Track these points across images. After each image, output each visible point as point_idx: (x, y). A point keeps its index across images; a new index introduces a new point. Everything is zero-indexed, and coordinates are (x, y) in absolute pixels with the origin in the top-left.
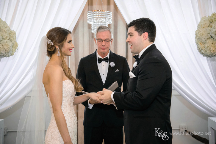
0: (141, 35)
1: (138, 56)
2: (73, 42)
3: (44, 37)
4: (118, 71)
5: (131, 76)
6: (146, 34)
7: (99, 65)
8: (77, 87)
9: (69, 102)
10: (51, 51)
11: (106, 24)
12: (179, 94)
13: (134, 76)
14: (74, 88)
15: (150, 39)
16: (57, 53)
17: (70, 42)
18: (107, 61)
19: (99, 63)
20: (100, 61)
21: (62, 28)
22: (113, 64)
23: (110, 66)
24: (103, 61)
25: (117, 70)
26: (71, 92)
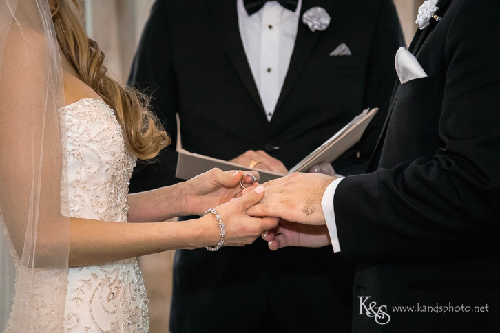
4: (347, 52)
5: (406, 71)
8: (137, 133)
9: (102, 210)
13: (420, 73)
14: (120, 139)
18: (288, 2)
19: (251, 12)
20: (256, 2)
22: (318, 18)
23: (302, 27)
24: (268, 5)
25: (342, 50)
26: (106, 158)
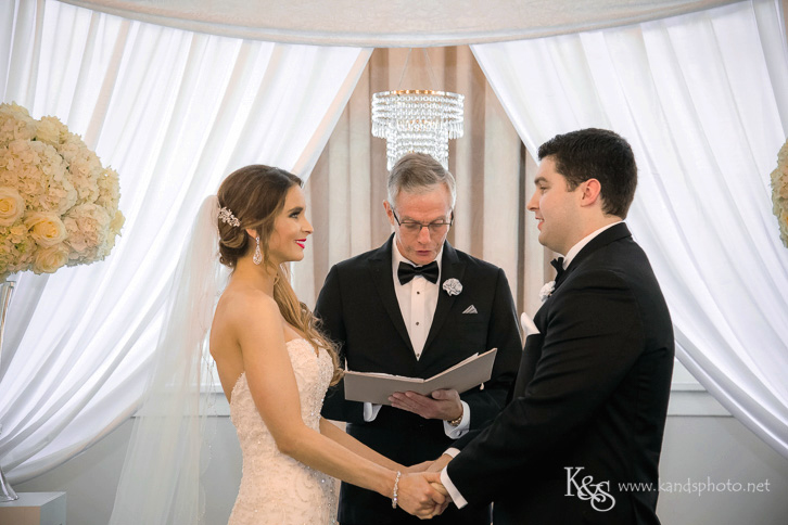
0: (573, 190)
1: (561, 259)
2: (307, 214)
3: (209, 199)
4: (475, 311)
5: (527, 328)
6: (595, 186)
7: (401, 291)
10: (233, 245)
11: (442, 138)
12: (729, 414)
13: (536, 331)
15: (608, 205)
16: (253, 252)
17: (296, 213)
18: (431, 275)
19: (404, 281)
20: (407, 274)
21: (272, 168)
22: (454, 286)
23: (443, 293)
24: (416, 277)
